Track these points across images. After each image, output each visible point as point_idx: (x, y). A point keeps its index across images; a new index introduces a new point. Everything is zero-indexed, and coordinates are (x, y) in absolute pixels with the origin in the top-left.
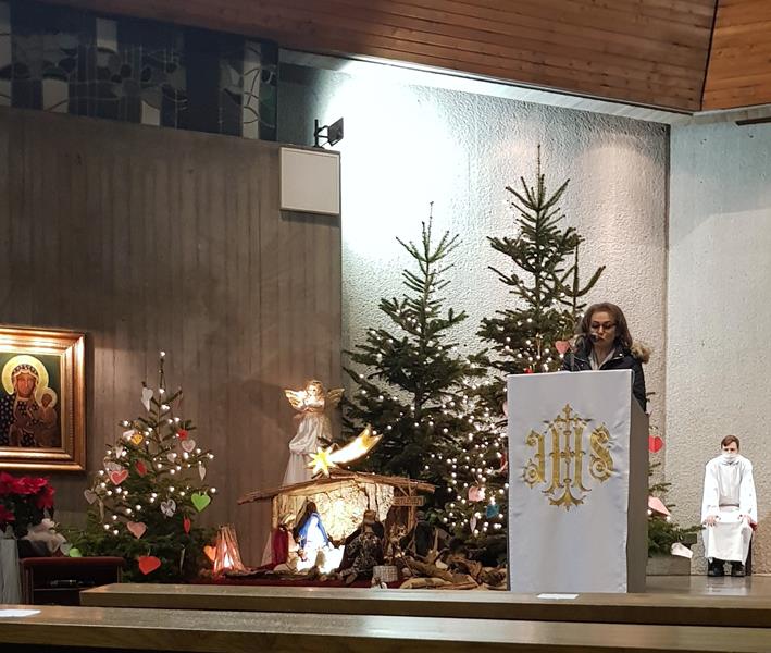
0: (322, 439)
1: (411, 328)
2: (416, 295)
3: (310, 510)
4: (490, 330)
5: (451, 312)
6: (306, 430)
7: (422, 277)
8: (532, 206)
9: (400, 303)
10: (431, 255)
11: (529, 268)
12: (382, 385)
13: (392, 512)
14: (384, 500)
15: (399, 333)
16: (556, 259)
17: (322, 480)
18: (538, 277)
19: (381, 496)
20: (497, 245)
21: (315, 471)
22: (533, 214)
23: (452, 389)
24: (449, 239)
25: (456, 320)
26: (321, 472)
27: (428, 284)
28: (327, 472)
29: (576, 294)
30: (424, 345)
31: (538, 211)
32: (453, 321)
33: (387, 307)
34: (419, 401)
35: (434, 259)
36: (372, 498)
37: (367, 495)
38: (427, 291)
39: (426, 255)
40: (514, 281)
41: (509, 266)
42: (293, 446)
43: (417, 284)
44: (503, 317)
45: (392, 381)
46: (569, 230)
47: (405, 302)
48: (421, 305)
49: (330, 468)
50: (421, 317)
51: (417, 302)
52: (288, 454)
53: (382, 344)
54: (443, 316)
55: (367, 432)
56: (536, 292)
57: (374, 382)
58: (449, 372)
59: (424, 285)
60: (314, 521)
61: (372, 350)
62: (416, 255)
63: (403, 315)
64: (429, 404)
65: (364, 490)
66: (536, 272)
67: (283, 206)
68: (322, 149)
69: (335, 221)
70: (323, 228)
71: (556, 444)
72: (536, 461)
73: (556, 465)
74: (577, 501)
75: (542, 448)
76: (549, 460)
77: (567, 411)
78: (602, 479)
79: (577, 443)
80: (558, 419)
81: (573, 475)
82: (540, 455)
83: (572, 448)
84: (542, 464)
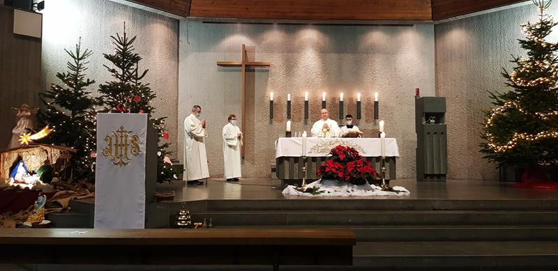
1: (71, 85)
2: (73, 72)
3: (20, 159)
4: (103, 89)
5: (88, 80)
6: (20, 124)
7: (76, 66)
8: (121, 44)
9: (66, 74)
10: (80, 57)
11: (120, 67)
12: (57, 107)
13: (58, 160)
15: (66, 87)
16: (131, 65)
17: (25, 147)
18: (123, 71)
19: (55, 154)
20: (107, 57)
22: (122, 47)
23: (89, 110)
24: (88, 52)
25: (90, 83)
26: (25, 143)
27: (78, 68)
28: (27, 144)
29: (137, 79)
30: (76, 92)
31: (124, 46)
32: (88, 83)
33: (60, 76)
34: (73, 114)
35: (81, 59)
36: (49, 154)
37: (47, 153)
38: (78, 71)
39: (78, 54)
40: (113, 71)
41: (112, 65)
42: (14, 131)
43: (73, 68)
44: (108, 85)
45: (62, 106)
46: (136, 55)
47: (68, 75)
48: (75, 77)
49: (29, 142)
50: (75, 80)
51: (73, 75)
53: (57, 91)
54: (85, 81)
55: (47, 127)
56: (123, 76)
57: (54, 105)
58: (88, 103)
60: (21, 164)
61: (53, 93)
62: (73, 57)
63: (67, 80)
64: (78, 115)
65: (46, 150)
66: (123, 69)
67: (14, 32)
68: (34, 12)
69: (39, 40)
70: (33, 43)
71: (117, 141)
72: (108, 147)
73: (117, 149)
74: (125, 164)
75: (111, 142)
76: (114, 147)
77: (122, 128)
78: (136, 155)
79: (126, 141)
80: (118, 131)
81: (123, 153)
82: (110, 145)
83: (124, 143)
84: (111, 148)
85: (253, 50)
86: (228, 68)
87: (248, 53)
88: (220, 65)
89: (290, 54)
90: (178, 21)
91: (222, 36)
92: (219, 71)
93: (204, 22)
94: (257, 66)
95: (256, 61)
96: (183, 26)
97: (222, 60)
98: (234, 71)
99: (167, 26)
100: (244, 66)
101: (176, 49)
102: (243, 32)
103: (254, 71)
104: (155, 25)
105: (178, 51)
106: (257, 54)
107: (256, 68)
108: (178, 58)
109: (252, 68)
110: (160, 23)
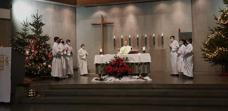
31: (38, 19)
35: (27, 26)
38: (26, 31)
43: (24, 30)
70: (7, 21)
85: (106, 17)
86: (96, 26)
87: (104, 18)
88: (93, 25)
89: (123, 18)
90: (76, 8)
91: (94, 12)
92: (92, 27)
93: (86, 7)
94: (108, 24)
95: (108, 22)
96: (78, 9)
97: (94, 22)
99: (71, 10)
100: (102, 24)
101: (75, 19)
102: (101, 10)
103: (107, 26)
104: (65, 10)
105: (76, 20)
106: (108, 19)
107: (108, 25)
108: (76, 23)
109: (106, 25)
110: (67, 9)
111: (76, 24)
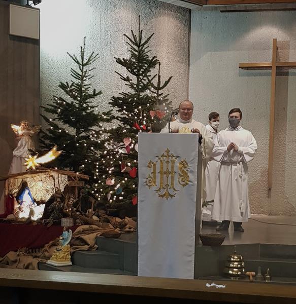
0: (30, 150)
1: (75, 98)
2: (77, 81)
3: (24, 186)
4: (115, 102)
5: (94, 91)
6: (22, 145)
7: (80, 73)
8: (136, 44)
9: (70, 84)
10: (85, 62)
11: (134, 74)
12: (60, 124)
13: (67, 188)
14: (62, 182)
15: (69, 99)
16: (147, 70)
17: (31, 172)
18: (138, 78)
19: (61, 180)
20: (119, 61)
21: (28, 167)
22: (136, 48)
23: (94, 128)
24: (94, 55)
25: (97, 95)
26: (31, 168)
27: (83, 76)
28: (34, 168)
29: (159, 88)
30: (81, 106)
31: (139, 47)
32: (95, 95)
33: (63, 86)
34: (78, 133)
35: (86, 64)
36: (56, 181)
37: (54, 179)
38: (82, 79)
39: (82, 62)
40: (127, 79)
41: (125, 72)
42: (15, 153)
43: (77, 76)
44: (122, 96)
45: (65, 122)
46: (154, 57)
47: (72, 85)
48: (80, 87)
49: (36, 166)
50: (80, 92)
51: (77, 84)
52: (12, 157)
53: (61, 105)
54: (91, 92)
55: (55, 149)
56: (138, 85)
57: (57, 122)
58: (94, 119)
59: (82, 77)
60: (27, 192)
61: (55, 107)
62: (77, 62)
63: (71, 91)
64: (83, 134)
65: (52, 176)
66: (138, 76)
67: (11, 33)
68: (30, 7)
69: (36, 42)
70: (31, 45)
71: (162, 168)
72: (152, 176)
73: (162, 178)
74: (172, 196)
75: (155, 169)
76: (158, 175)
77: (168, 151)
78: (184, 185)
79: (173, 168)
80: (163, 156)
81: (170, 183)
82: (154, 172)
83: (170, 170)
84: (155, 177)
85: (286, 46)
86: (254, 71)
87: (279, 51)
88: (242, 68)
90: (189, 11)
91: (247, 28)
92: (240, 75)
93: (221, 11)
94: (292, 67)
95: (291, 60)
96: (195, 18)
97: (245, 61)
98: (261, 75)
99: (177, 18)
100: (274, 68)
102: (273, 22)
103: (287, 74)
104: (162, 18)
105: (189, 51)
106: (291, 52)
107: (289, 70)
108: (189, 61)
109: (285, 71)
110: (169, 15)
111: (189, 65)
